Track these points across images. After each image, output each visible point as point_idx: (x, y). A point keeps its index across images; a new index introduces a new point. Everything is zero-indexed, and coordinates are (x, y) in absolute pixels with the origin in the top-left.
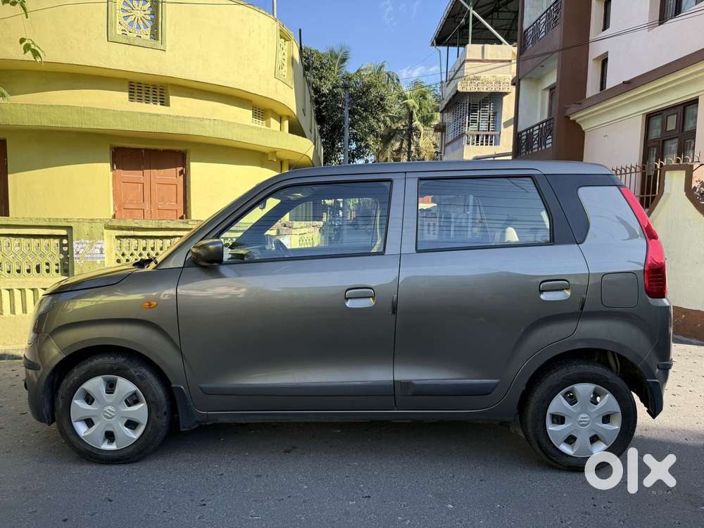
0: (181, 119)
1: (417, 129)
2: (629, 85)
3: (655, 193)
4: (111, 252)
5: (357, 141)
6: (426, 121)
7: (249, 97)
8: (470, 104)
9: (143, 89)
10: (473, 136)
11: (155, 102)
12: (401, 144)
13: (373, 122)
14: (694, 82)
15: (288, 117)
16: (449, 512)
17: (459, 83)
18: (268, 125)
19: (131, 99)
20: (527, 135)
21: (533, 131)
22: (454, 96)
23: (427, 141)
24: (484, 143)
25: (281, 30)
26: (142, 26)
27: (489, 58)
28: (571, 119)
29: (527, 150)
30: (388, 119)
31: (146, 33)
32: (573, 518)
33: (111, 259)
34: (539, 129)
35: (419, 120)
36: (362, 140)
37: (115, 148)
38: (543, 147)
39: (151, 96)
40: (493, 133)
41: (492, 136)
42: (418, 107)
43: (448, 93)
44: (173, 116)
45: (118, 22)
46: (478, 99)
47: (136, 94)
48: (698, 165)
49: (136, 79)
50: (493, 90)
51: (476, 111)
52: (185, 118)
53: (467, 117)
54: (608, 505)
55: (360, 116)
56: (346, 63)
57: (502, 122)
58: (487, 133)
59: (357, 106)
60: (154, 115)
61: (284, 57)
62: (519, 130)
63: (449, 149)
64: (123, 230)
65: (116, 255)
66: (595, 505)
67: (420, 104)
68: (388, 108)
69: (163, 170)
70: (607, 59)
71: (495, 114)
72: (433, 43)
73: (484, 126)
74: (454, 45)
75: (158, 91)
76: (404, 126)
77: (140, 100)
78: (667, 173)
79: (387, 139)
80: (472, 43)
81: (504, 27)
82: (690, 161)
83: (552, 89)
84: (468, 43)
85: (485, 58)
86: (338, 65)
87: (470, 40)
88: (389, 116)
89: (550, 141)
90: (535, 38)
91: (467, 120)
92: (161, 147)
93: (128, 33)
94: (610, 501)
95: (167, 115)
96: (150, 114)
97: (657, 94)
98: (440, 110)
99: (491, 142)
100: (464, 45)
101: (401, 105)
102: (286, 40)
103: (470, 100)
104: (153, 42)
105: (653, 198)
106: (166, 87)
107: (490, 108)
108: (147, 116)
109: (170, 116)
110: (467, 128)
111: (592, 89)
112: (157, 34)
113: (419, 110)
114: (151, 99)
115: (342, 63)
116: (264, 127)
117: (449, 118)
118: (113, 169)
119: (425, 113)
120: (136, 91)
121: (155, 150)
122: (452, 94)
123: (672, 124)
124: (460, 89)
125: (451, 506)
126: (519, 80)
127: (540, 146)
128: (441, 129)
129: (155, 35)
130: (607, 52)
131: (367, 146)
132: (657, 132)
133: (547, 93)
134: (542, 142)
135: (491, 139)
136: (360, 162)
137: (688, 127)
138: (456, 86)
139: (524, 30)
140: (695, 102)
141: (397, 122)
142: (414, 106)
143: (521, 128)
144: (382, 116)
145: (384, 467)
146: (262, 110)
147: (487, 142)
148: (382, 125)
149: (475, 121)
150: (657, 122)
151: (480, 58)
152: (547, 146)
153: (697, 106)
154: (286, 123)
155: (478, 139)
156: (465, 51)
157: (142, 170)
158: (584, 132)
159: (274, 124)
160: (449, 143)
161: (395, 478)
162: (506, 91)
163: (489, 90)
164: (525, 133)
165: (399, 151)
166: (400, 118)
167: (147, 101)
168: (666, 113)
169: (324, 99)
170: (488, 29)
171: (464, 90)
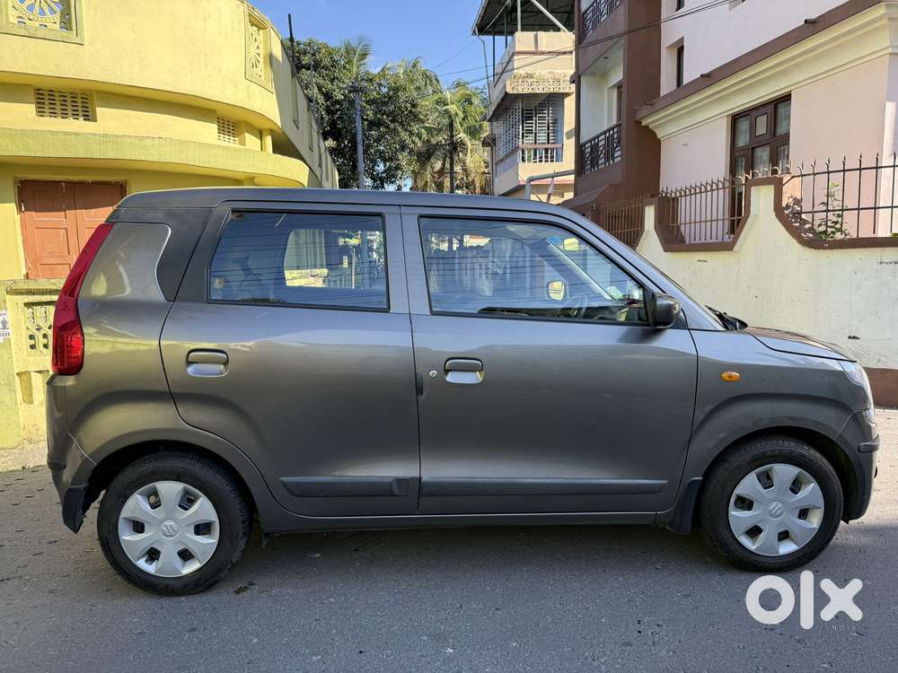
0: (111, 139)
1: (462, 143)
2: (708, 79)
3: (741, 215)
4: (19, 325)
5: (385, 161)
6: (473, 132)
7: (213, 106)
8: (523, 109)
9: (57, 98)
10: (529, 150)
11: (76, 116)
12: (444, 164)
13: (404, 136)
14: (785, 72)
15: (272, 132)
16: (448, 659)
17: (508, 83)
18: (243, 143)
19: (41, 113)
20: (592, 147)
21: (599, 141)
22: (503, 100)
23: (475, 158)
24: (544, 159)
25: (250, 15)
26: (47, 11)
27: (544, 49)
28: (643, 124)
29: (593, 165)
30: (423, 131)
31: (53, 20)
32: (608, 652)
33: (21, 336)
34: (605, 139)
35: (464, 132)
36: (391, 159)
37: (21, 182)
38: (611, 162)
39: (70, 108)
40: (553, 146)
41: (552, 150)
42: (461, 115)
43: (496, 96)
44: (99, 135)
45: (10, 5)
46: (534, 104)
47: (47, 107)
48: (788, 177)
49: (46, 85)
50: (551, 91)
51: (531, 118)
52: (118, 136)
53: (521, 127)
54: (657, 629)
55: (387, 127)
56: (366, 61)
57: (565, 132)
58: (547, 146)
59: (382, 115)
60: (71, 134)
61: (258, 51)
62: (582, 141)
63: (500, 167)
64: (34, 294)
65: (28, 329)
66: (640, 632)
67: (464, 112)
68: (422, 117)
69: (93, 210)
70: (683, 46)
71: (555, 122)
72: (474, 31)
73: (542, 138)
74: (501, 33)
75: (79, 100)
76: (446, 140)
77: (53, 114)
78: (753, 188)
79: (425, 157)
80: (522, 30)
81: (562, 10)
82: (779, 172)
83: (619, 87)
84: (517, 30)
85: (539, 49)
86: (358, 61)
87: (519, 26)
88: (425, 128)
89: (619, 152)
90: (596, 22)
91: (521, 130)
92: (89, 178)
93: (27, 21)
94: (661, 623)
95: (91, 134)
96: (66, 133)
97: (741, 91)
98: (488, 118)
99: (552, 157)
100: (512, 33)
101: (440, 113)
102: (259, 28)
103: (522, 104)
104: (65, 33)
105: (739, 221)
106: (91, 95)
107: (548, 115)
108: (61, 136)
109: (94, 134)
110: (521, 140)
111: (667, 84)
112: (70, 22)
113: (464, 119)
114: (70, 112)
115: (362, 59)
116: (238, 146)
117: (499, 128)
118: (20, 210)
119: (471, 121)
120: (47, 102)
121: (82, 183)
122: (500, 98)
123: (762, 127)
124: (509, 90)
125: (451, 651)
126: (579, 77)
127: (607, 160)
128: (490, 143)
129: (66, 23)
130: (683, 38)
131: (398, 168)
132: (746, 138)
133: (615, 92)
134: (609, 156)
135: (551, 154)
136: (390, 188)
137: (781, 131)
138: (505, 86)
139: (583, 10)
140: (787, 98)
141: (437, 135)
142: (456, 114)
143: (584, 138)
144: (415, 128)
145: (370, 601)
146: (232, 123)
147: (546, 157)
148: (417, 140)
149: (530, 132)
150: (744, 125)
151: (533, 49)
152: (616, 160)
153: (790, 104)
154: (269, 140)
155: (535, 155)
156: (513, 40)
157: (65, 211)
158: (659, 140)
159: (251, 141)
160: (501, 160)
161: (381, 616)
162: (566, 91)
163: (546, 91)
164: (589, 144)
165: (441, 172)
166: (440, 130)
167: (65, 116)
168: (754, 114)
169: (338, 107)
170: (541, 12)
171: (515, 92)
